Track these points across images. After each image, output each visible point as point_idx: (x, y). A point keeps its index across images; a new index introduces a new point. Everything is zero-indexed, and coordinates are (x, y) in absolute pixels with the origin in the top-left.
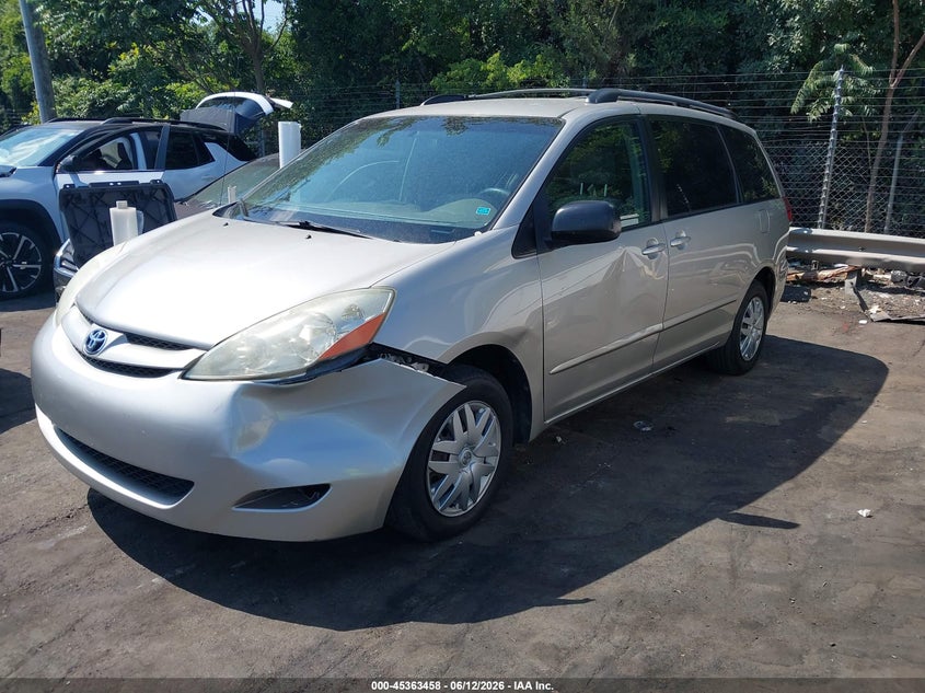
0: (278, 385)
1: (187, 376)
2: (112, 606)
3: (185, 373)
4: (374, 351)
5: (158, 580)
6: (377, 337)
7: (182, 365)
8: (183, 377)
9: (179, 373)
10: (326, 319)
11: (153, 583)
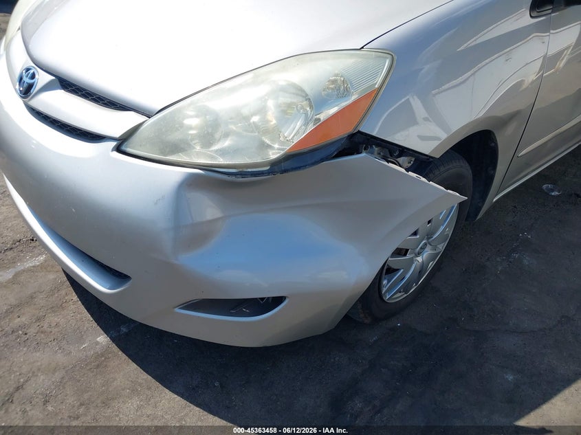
0: (233, 178)
1: (123, 148)
2: (55, 370)
3: (121, 144)
4: (357, 143)
5: (103, 339)
6: (364, 123)
7: (117, 133)
8: (118, 149)
9: (114, 144)
10: (299, 91)
11: (97, 343)
